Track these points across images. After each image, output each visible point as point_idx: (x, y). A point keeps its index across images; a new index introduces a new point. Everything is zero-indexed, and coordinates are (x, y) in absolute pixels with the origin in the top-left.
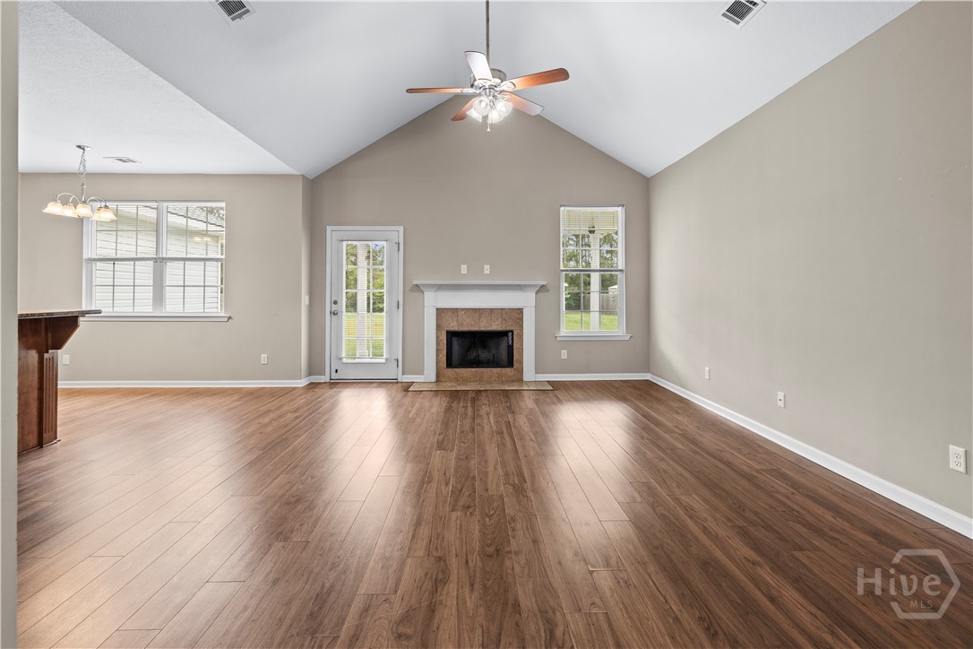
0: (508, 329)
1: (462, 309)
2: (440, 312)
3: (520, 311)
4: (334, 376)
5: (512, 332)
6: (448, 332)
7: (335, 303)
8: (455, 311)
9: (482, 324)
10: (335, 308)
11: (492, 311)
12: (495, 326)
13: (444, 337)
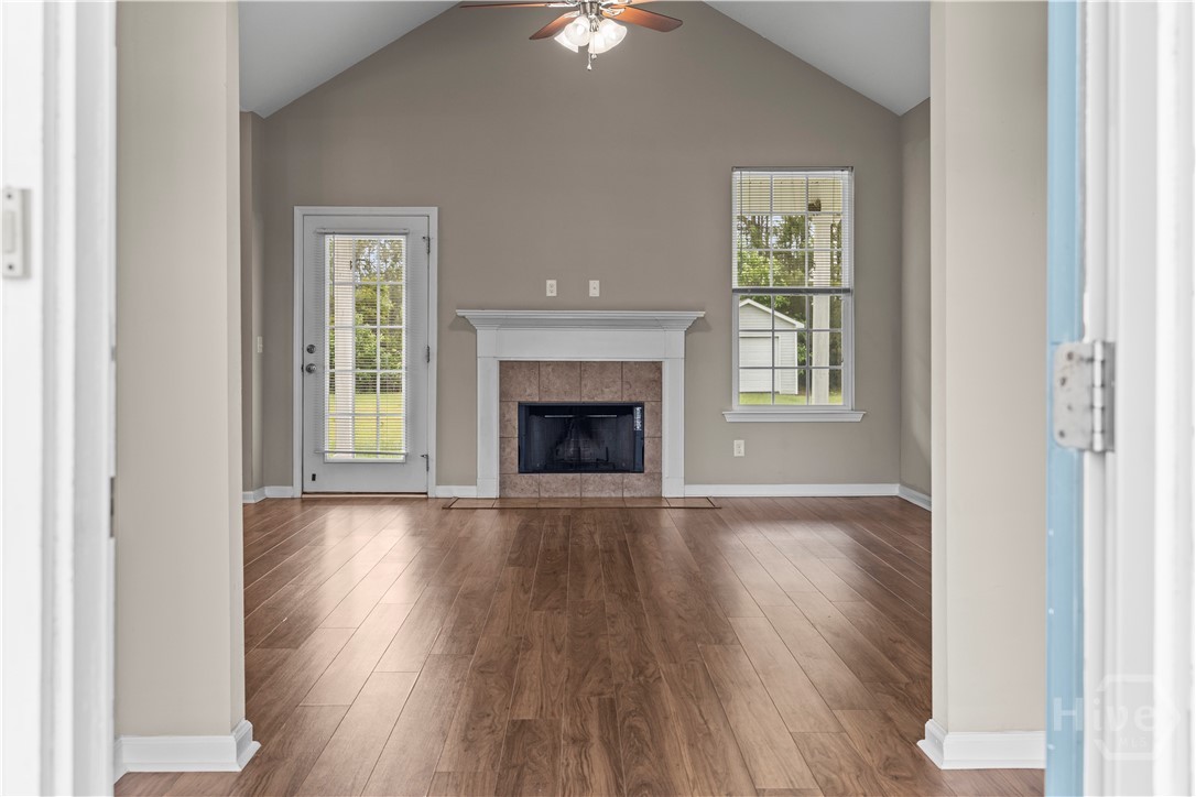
0: (634, 399)
1: (548, 364)
2: (507, 368)
3: (657, 367)
4: (310, 487)
5: (641, 405)
6: (520, 405)
7: (311, 349)
8: (535, 366)
9: (585, 391)
10: (310, 359)
11: (603, 366)
12: (610, 395)
13: (514, 415)
